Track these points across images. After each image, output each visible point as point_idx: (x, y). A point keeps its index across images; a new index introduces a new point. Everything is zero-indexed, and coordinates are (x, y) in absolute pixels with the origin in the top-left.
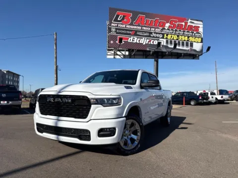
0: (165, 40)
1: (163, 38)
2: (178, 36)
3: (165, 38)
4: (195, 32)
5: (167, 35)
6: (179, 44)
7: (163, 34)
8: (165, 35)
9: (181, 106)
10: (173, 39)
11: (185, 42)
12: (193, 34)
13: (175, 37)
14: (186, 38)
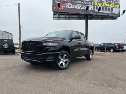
0: (93, 6)
1: (91, 5)
2: (102, 3)
4: (114, 1)
6: (103, 9)
8: (93, 3)
10: (99, 6)
11: (107, 7)
12: (113, 2)
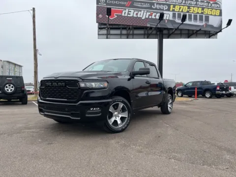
0: (171, 13)
1: (168, 10)
2: (189, 7)
3: (171, 10)
4: (211, 2)
5: (174, 6)
6: (190, 19)
7: (169, 6)
8: (172, 6)
9: (192, 99)
10: (182, 11)
11: (198, 15)
12: (210, 5)
13: (185, 9)
14: (200, 10)
